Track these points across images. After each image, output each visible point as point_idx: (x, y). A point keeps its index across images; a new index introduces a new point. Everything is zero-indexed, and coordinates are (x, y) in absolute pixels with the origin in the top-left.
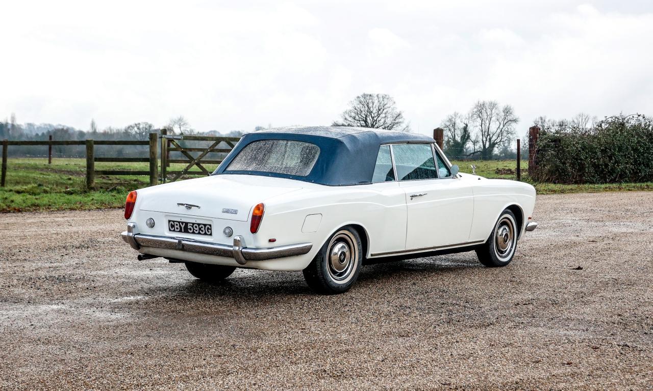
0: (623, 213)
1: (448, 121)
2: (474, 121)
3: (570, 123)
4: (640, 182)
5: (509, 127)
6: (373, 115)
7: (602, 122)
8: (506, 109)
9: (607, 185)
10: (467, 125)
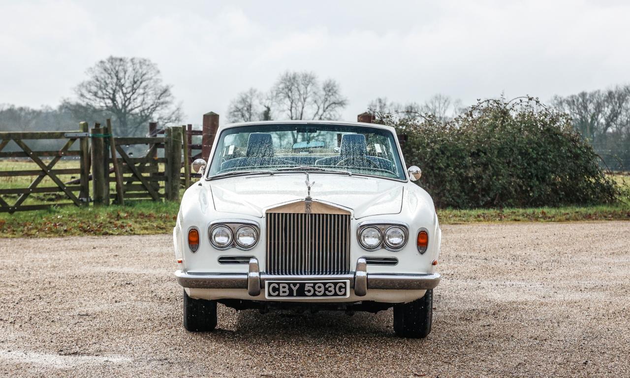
0: (509, 264)
1: (241, 102)
2: (280, 102)
3: (422, 109)
4: (531, 206)
5: (331, 113)
6: (125, 91)
7: (474, 108)
8: (328, 86)
9: (480, 212)
10: (269, 109)
